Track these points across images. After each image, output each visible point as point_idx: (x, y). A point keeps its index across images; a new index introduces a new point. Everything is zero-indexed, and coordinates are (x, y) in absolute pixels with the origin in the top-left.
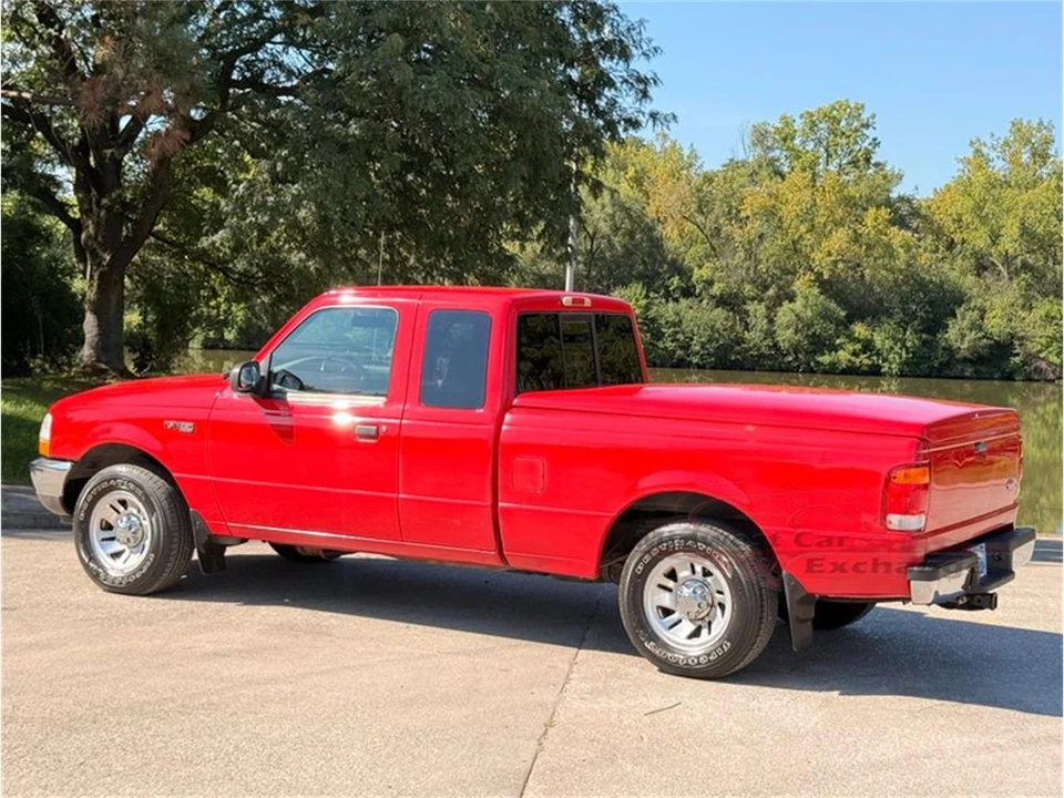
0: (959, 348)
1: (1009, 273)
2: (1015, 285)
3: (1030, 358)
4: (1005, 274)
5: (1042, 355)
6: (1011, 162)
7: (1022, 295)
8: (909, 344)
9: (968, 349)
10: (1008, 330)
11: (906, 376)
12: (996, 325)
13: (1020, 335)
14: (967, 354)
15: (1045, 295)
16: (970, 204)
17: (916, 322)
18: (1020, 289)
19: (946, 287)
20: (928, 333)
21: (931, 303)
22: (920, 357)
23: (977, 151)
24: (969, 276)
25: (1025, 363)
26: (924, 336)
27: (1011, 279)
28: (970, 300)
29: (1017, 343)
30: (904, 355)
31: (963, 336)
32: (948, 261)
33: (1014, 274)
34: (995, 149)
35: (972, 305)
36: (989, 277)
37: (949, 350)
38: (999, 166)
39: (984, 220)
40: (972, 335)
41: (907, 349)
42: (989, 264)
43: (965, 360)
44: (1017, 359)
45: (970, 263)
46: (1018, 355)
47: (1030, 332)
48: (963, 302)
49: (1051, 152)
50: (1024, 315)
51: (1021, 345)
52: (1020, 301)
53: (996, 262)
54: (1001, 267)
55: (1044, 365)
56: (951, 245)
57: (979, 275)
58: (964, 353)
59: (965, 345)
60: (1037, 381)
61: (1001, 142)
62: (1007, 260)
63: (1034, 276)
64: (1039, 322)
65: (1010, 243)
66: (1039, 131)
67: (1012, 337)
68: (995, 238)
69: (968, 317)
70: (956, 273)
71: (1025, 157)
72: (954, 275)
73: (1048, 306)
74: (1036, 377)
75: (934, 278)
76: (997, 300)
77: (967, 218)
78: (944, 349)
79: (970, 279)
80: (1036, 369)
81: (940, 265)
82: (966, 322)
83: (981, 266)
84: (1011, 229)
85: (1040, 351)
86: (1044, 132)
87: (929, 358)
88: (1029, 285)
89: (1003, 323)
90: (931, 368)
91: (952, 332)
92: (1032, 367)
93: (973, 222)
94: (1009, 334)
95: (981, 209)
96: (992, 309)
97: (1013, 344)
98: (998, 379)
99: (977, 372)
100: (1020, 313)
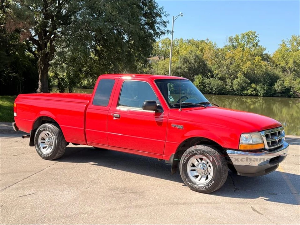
2: (292, 75)
3: (295, 92)
4: (289, 72)
5: (298, 92)
6: (292, 45)
7: (293, 77)
8: (265, 89)
9: (280, 90)
10: (290, 85)
11: (265, 96)
12: (287, 84)
13: (293, 87)
14: (279, 91)
16: (281, 55)
17: (267, 84)
19: (275, 75)
20: (270, 86)
21: (271, 79)
22: (268, 92)
23: (284, 43)
24: (281, 72)
25: (293, 93)
26: (269, 87)
27: (291, 73)
28: (280, 78)
29: (292, 88)
30: (264, 91)
31: (278, 87)
32: (276, 69)
34: (288, 42)
35: (281, 79)
36: (285, 73)
37: (275, 90)
38: (289, 46)
39: (284, 59)
40: (281, 87)
41: (265, 90)
42: (286, 70)
43: (279, 93)
44: (292, 92)
45: (280, 70)
46: (292, 91)
47: (295, 86)
48: (279, 79)
52: (293, 79)
54: (288, 70)
55: (298, 94)
56: (276, 65)
57: (283, 72)
58: (278, 91)
59: (279, 89)
60: (297, 98)
61: (289, 40)
62: (290, 69)
63: (296, 73)
64: (297, 84)
65: (291, 65)
66: (299, 38)
68: (287, 63)
69: (280, 82)
71: (295, 44)
72: (277, 72)
74: (296, 97)
75: (272, 73)
76: (287, 78)
77: (280, 59)
78: (274, 90)
81: (274, 70)
82: (279, 84)
83: (284, 70)
84: (291, 61)
85: (297, 91)
87: (270, 92)
88: (295, 75)
89: (289, 84)
90: (270, 94)
91: (276, 86)
92: (295, 94)
93: (282, 60)
94: (290, 86)
95: (284, 56)
96: (286, 80)
97: (291, 89)
98: (287, 97)
99: (282, 95)
100: (293, 81)
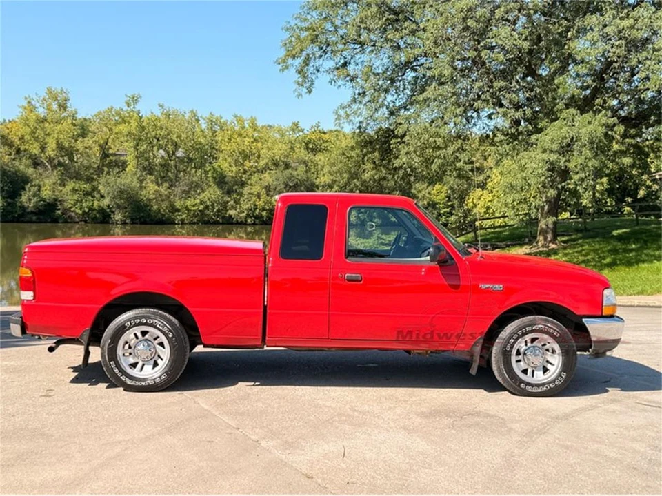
0: (28, 206)
1: (52, 167)
2: (55, 174)
3: (65, 211)
4: (49, 167)
5: (72, 209)
6: (48, 109)
7: (59, 179)
9: (33, 207)
10: (54, 197)
12: (46, 193)
13: (60, 199)
14: (33, 210)
15: (71, 179)
16: (28, 130)
17: (4, 193)
18: (58, 175)
19: (18, 174)
20: (10, 199)
21: (11, 182)
22: (7, 212)
23: (29, 102)
24: (30, 168)
25: (63, 214)
27: (52, 170)
28: (32, 181)
29: (59, 203)
31: (30, 200)
32: (18, 160)
33: (54, 167)
34: (38, 102)
35: (33, 184)
36: (40, 170)
37: (22, 207)
38: (41, 111)
39: (37, 139)
40: (35, 200)
42: (40, 162)
43: (32, 212)
44: (59, 212)
45: (28, 162)
46: (59, 209)
47: (66, 197)
48: (28, 182)
49: (68, 105)
50: (61, 189)
51: (61, 204)
52: (59, 182)
53: (45, 161)
54: (47, 164)
55: (73, 214)
56: (18, 152)
57: (35, 168)
58: (29, 210)
59: (32, 205)
60: (70, 222)
61: (42, 98)
62: (50, 160)
63: (65, 169)
64: (69, 193)
65: (51, 150)
66: (61, 94)
67: (56, 200)
68: (43, 149)
69: (32, 190)
70: (23, 166)
71: (55, 107)
72: (22, 167)
73: (73, 184)
74: (69, 221)
75: (12, 169)
76: (47, 182)
77: (27, 137)
78: (19, 207)
79: (31, 170)
80: (69, 216)
81: (14, 162)
82: (31, 193)
83: (36, 163)
84: (51, 144)
86: (64, 94)
87: (12, 212)
88: (63, 173)
89: (51, 193)
90: (14, 217)
91: (24, 198)
92: (67, 216)
93: (31, 140)
94: (54, 199)
95: (35, 133)
96: (44, 185)
97: (56, 204)
98: (50, 222)
99: (38, 219)
100: (59, 188)
